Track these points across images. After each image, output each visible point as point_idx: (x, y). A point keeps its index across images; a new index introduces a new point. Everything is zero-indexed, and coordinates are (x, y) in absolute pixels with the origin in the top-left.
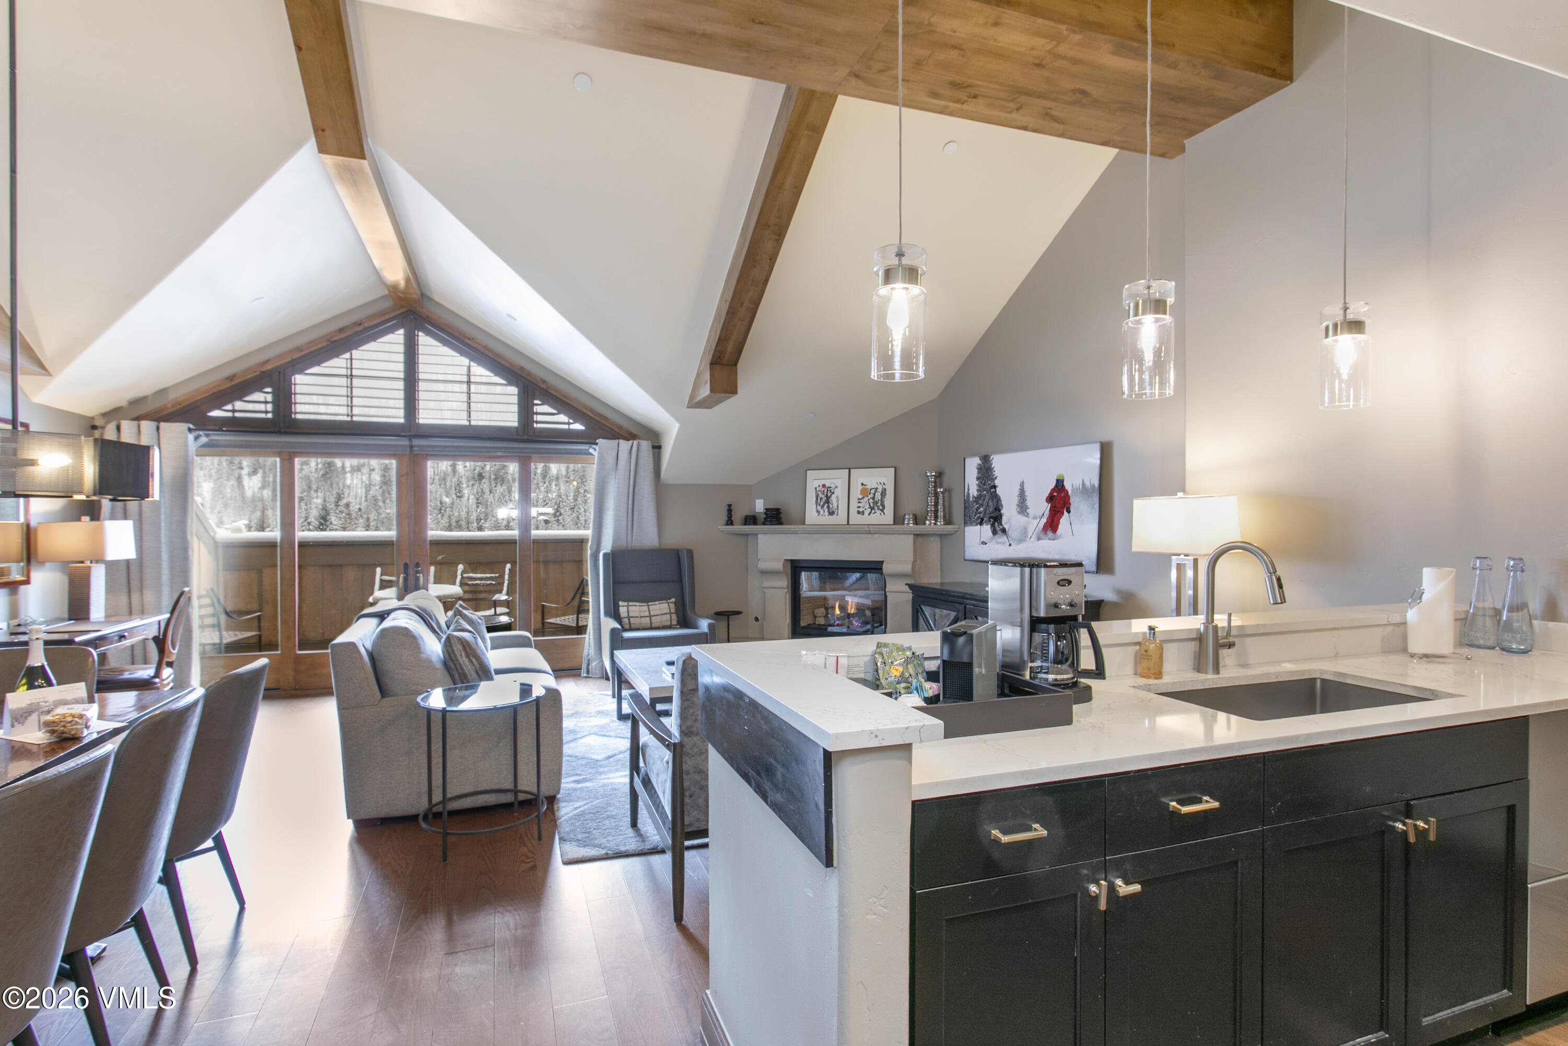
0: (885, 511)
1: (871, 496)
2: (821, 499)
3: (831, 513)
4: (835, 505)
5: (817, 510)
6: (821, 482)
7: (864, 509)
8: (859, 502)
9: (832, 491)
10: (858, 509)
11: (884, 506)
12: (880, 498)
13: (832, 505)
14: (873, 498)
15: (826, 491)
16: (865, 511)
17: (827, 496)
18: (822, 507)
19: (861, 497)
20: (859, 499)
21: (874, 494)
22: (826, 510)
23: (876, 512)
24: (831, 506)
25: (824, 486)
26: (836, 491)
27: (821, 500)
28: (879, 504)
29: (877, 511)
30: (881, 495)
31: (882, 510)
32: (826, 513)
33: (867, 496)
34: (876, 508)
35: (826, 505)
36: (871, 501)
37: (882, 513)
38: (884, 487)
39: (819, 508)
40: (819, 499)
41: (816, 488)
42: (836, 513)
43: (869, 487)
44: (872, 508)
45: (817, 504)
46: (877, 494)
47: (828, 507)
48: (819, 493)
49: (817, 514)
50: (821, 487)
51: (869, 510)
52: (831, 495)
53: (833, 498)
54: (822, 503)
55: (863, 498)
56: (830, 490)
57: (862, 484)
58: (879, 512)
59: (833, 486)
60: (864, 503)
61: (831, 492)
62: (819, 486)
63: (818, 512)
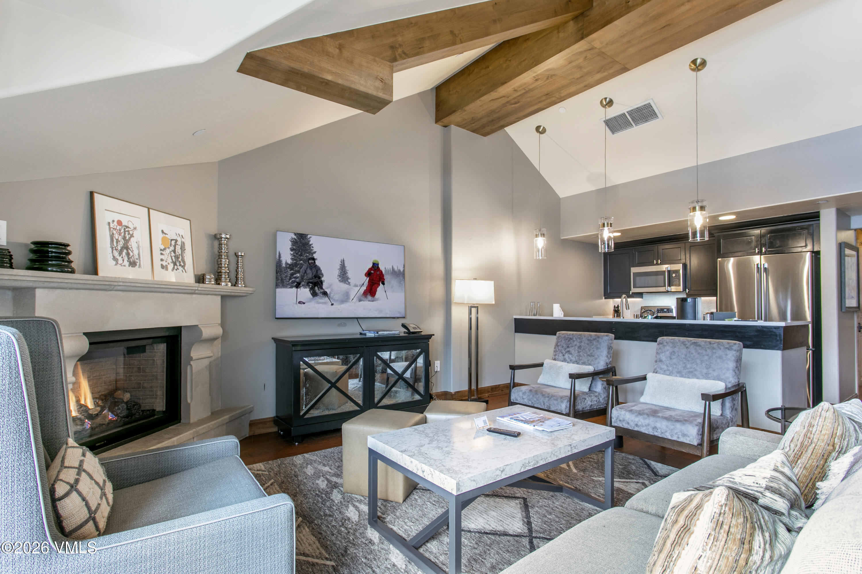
0: (186, 268)
1: (172, 248)
2: (118, 241)
3: (133, 264)
4: (136, 252)
5: (114, 257)
6: (117, 217)
7: (167, 264)
8: (162, 254)
9: (131, 232)
10: (162, 263)
11: (184, 262)
12: (180, 253)
13: (132, 251)
14: (174, 251)
15: (122, 231)
16: (169, 266)
17: (124, 238)
18: (120, 253)
19: (162, 247)
20: (161, 250)
21: (175, 246)
22: (126, 259)
23: (178, 269)
24: (131, 254)
25: (120, 223)
26: (135, 233)
27: (117, 243)
28: (180, 260)
29: (179, 267)
30: (181, 248)
31: (183, 267)
32: (126, 263)
33: (169, 248)
34: (178, 264)
35: (125, 251)
36: (173, 254)
37: (184, 271)
38: (183, 240)
39: (116, 254)
40: (115, 241)
41: (109, 223)
42: (138, 264)
43: (169, 237)
44: (175, 264)
45: (112, 248)
46: (177, 246)
47: (128, 254)
48: (115, 232)
49: (114, 263)
50: (115, 223)
51: (172, 265)
52: (130, 238)
53: (133, 243)
54: (119, 248)
55: (165, 249)
56: (128, 231)
57: (163, 232)
58: (181, 268)
59: (132, 227)
60: (166, 256)
61: (129, 234)
62: (113, 221)
63: (115, 259)
